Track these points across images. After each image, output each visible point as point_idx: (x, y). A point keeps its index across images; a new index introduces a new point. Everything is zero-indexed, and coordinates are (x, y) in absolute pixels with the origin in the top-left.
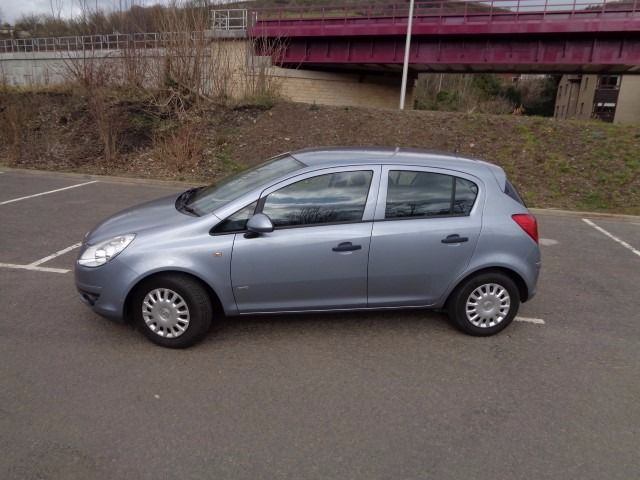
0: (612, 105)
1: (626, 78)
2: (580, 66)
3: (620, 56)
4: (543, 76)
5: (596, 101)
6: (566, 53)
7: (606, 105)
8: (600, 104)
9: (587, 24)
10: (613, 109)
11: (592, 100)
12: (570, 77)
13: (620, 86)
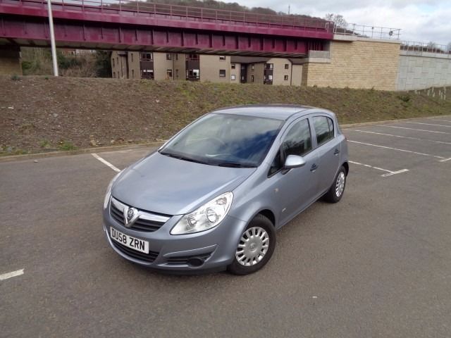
0: (152, 71)
1: (155, 54)
2: (145, 46)
3: (168, 41)
4: (94, 51)
5: (141, 69)
6: (138, 38)
7: (148, 71)
8: (145, 71)
9: (147, 20)
10: (152, 74)
11: (139, 68)
12: (119, 52)
13: (153, 59)
